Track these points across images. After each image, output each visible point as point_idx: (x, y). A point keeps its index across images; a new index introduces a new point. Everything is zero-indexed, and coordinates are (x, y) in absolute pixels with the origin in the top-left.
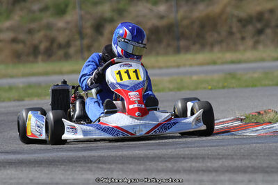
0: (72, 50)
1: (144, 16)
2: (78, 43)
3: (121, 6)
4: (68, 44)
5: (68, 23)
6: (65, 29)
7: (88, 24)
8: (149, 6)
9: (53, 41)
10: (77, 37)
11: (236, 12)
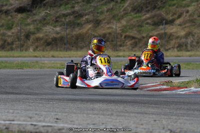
0: (14, 46)
1: (49, 32)
2: (17, 43)
3: (38, 27)
4: (12, 43)
5: (13, 33)
6: (11, 36)
7: (23, 34)
8: (52, 27)
9: (5, 41)
10: (17, 40)
11: (93, 33)
